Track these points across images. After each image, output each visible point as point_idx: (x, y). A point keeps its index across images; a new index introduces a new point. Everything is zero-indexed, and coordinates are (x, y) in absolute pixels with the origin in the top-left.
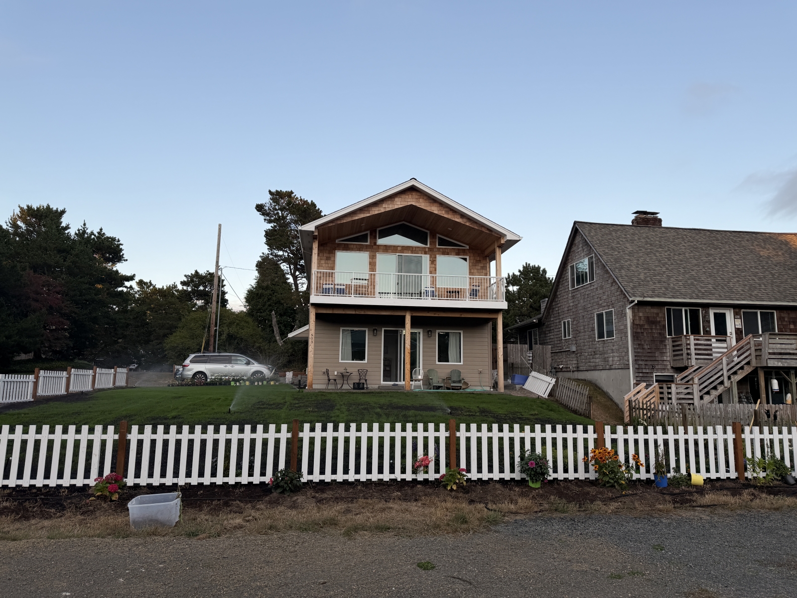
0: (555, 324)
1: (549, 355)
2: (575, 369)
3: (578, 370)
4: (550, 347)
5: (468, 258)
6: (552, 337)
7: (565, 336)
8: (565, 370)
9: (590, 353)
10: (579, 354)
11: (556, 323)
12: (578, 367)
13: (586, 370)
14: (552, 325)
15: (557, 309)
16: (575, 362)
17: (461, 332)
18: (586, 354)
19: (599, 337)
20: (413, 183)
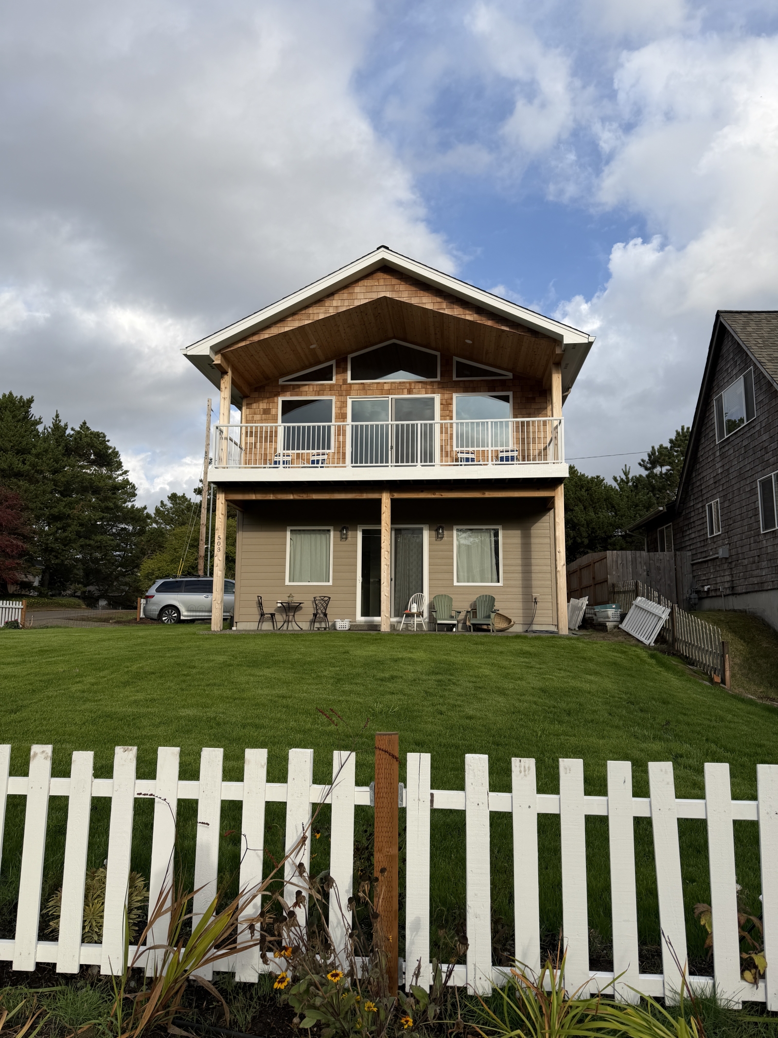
0: (697, 512)
1: (687, 568)
2: (728, 592)
3: (733, 592)
4: (689, 553)
5: (510, 394)
6: (693, 536)
7: (712, 533)
8: (713, 594)
9: (751, 559)
10: (734, 563)
11: (698, 509)
12: (733, 588)
13: (747, 593)
14: (693, 514)
15: (698, 484)
16: (728, 578)
17: (499, 527)
18: (746, 562)
19: (765, 528)
20: (383, 254)
